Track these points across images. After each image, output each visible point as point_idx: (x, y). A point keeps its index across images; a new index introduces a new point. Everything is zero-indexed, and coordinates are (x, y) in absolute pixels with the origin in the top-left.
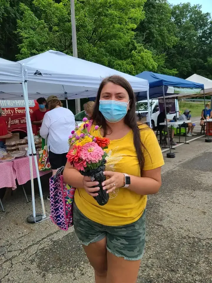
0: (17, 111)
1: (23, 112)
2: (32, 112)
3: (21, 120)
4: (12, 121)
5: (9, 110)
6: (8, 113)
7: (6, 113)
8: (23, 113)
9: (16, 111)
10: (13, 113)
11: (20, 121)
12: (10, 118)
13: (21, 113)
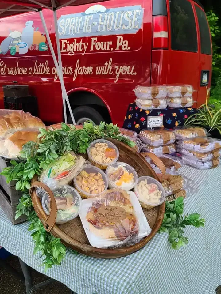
0: (94, 46)
1: (105, 49)
2: (126, 48)
3: (97, 68)
4: (81, 67)
5: (81, 42)
6: (78, 50)
7: (75, 50)
8: (104, 51)
9: (93, 43)
10: (85, 48)
11: (94, 70)
12: (78, 60)
13: (100, 50)
